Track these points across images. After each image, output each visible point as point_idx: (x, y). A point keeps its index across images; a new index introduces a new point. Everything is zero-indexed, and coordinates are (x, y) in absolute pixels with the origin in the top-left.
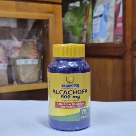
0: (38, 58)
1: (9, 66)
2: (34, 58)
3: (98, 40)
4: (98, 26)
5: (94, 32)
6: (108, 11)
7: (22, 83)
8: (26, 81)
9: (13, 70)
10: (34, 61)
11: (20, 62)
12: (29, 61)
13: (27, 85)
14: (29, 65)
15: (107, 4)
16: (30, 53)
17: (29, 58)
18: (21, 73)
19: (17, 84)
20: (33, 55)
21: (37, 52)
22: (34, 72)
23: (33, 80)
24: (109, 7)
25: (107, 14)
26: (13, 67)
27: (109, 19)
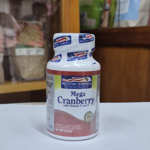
0: (45, 46)
1: (6, 58)
2: (40, 47)
3: (127, 24)
4: (127, 4)
5: (121, 13)
7: (23, 80)
8: (28, 78)
9: (11, 63)
10: (40, 51)
11: (21, 52)
12: (33, 51)
13: (30, 84)
14: (33, 56)
16: (34, 40)
17: (33, 47)
18: (22, 67)
19: (16, 82)
20: (38, 43)
21: (43, 38)
22: (40, 66)
23: (37, 77)
26: (10, 58)
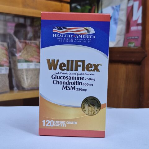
2: (37, 62)
6: (118, 14)
11: (22, 66)
12: (32, 65)
14: (32, 69)
15: (116, 7)
17: (31, 62)
20: (36, 58)
24: (119, 9)
25: (117, 17)
27: (119, 22)
